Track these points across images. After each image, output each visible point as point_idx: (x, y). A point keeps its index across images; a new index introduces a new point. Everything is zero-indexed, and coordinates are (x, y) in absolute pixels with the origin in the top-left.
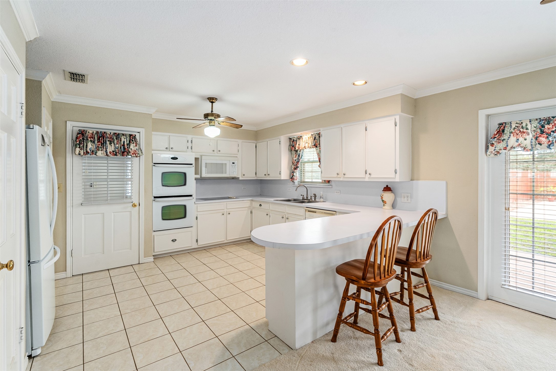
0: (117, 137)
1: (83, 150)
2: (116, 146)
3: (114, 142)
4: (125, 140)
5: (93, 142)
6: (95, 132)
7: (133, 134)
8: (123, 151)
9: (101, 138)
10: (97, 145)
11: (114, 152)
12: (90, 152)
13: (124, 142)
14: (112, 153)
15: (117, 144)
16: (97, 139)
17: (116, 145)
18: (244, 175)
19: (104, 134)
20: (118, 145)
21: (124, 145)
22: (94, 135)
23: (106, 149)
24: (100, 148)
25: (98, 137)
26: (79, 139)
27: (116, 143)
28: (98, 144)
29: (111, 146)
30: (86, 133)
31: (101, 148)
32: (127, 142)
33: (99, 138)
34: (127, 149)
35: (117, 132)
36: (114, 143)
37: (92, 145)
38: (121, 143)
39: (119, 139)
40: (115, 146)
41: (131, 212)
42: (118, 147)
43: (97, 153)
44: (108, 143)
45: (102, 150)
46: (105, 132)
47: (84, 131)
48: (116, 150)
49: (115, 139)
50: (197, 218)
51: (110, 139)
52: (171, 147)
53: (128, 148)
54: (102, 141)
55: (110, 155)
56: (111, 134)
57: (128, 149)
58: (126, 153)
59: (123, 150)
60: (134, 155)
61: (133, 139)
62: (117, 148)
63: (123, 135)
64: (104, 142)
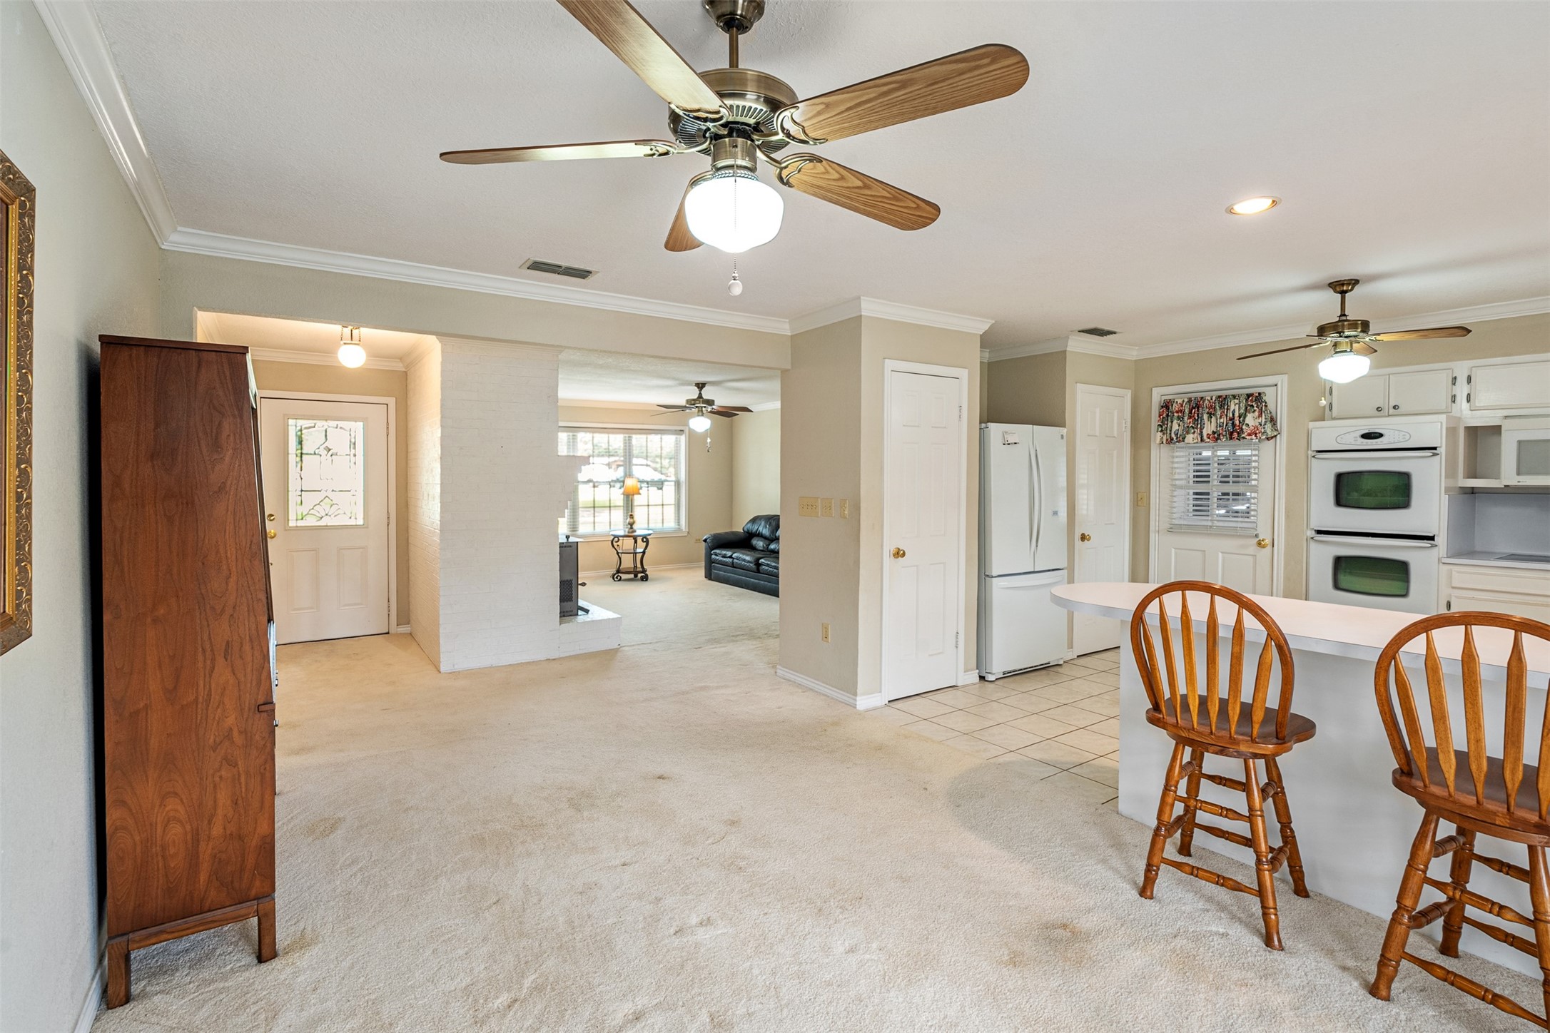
0: (1222, 403)
1: (1166, 435)
2: (1218, 421)
3: (1216, 415)
4: (1237, 407)
5: (1181, 419)
6: (1186, 400)
7: (1255, 391)
9: (1195, 410)
10: (1187, 424)
11: (1215, 434)
12: (1175, 438)
13: (1234, 411)
14: (1211, 437)
15: (1221, 417)
16: (1188, 412)
17: (1219, 419)
19: (1200, 402)
20: (1222, 420)
21: (1232, 419)
22: (1184, 405)
23: (1201, 429)
24: (1191, 429)
25: (1189, 409)
26: (1161, 417)
27: (1219, 416)
28: (1189, 421)
29: (1211, 422)
30: (1172, 405)
31: (1193, 428)
32: (1239, 411)
33: (1192, 410)
34: (1239, 426)
35: (1223, 393)
36: (1216, 417)
37: (1179, 425)
38: (1228, 414)
39: (1226, 407)
41: (1254, 557)
42: (1223, 423)
43: (1186, 439)
44: (1205, 417)
45: (1194, 432)
46: (1202, 398)
47: (1169, 401)
48: (1218, 429)
49: (1218, 408)
51: (1210, 410)
52: (1392, 404)
53: (1240, 422)
54: (1196, 415)
55: (1208, 440)
56: (1212, 399)
57: (1241, 425)
58: (1236, 433)
59: (1231, 429)
60: (1254, 436)
61: (1254, 403)
62: (1220, 426)
63: (1234, 397)
64: (1198, 416)
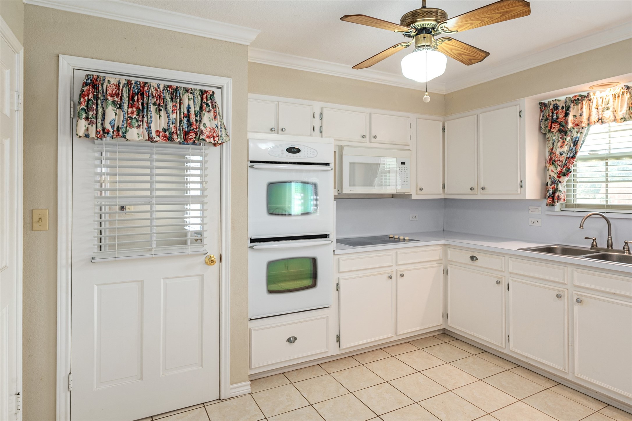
0: (173, 95)
1: (94, 126)
2: (171, 116)
3: (166, 108)
4: (192, 103)
5: (118, 106)
6: (123, 82)
7: (209, 89)
8: (186, 129)
9: (138, 97)
10: (128, 114)
11: (166, 132)
12: (111, 131)
13: (189, 107)
14: (161, 135)
15: (173, 112)
16: (128, 98)
17: (171, 114)
18: (421, 189)
19: (143, 88)
20: (174, 116)
21: (188, 116)
22: (121, 88)
23: (149, 124)
24: (134, 121)
25: (129, 94)
26: (86, 98)
27: (171, 110)
28: (130, 110)
29: (160, 116)
30: (102, 85)
31: (137, 121)
32: (194, 107)
33: (133, 97)
34: (196, 125)
35: (174, 84)
36: (166, 111)
37: (116, 114)
38: (182, 109)
39: (178, 100)
40: (168, 117)
41: (202, 276)
42: (176, 120)
43: (127, 134)
44: (153, 108)
45: (139, 126)
46: (145, 83)
47: (97, 78)
48: (171, 126)
49: (169, 100)
50: (338, 285)
51: (158, 101)
52: (281, 127)
53: (196, 121)
54: (140, 103)
55: (158, 139)
56: (159, 87)
57: (198, 124)
58: (192, 134)
59: (186, 127)
60: (212, 139)
61: (209, 102)
62: (172, 123)
63: (187, 90)
64: (143, 105)
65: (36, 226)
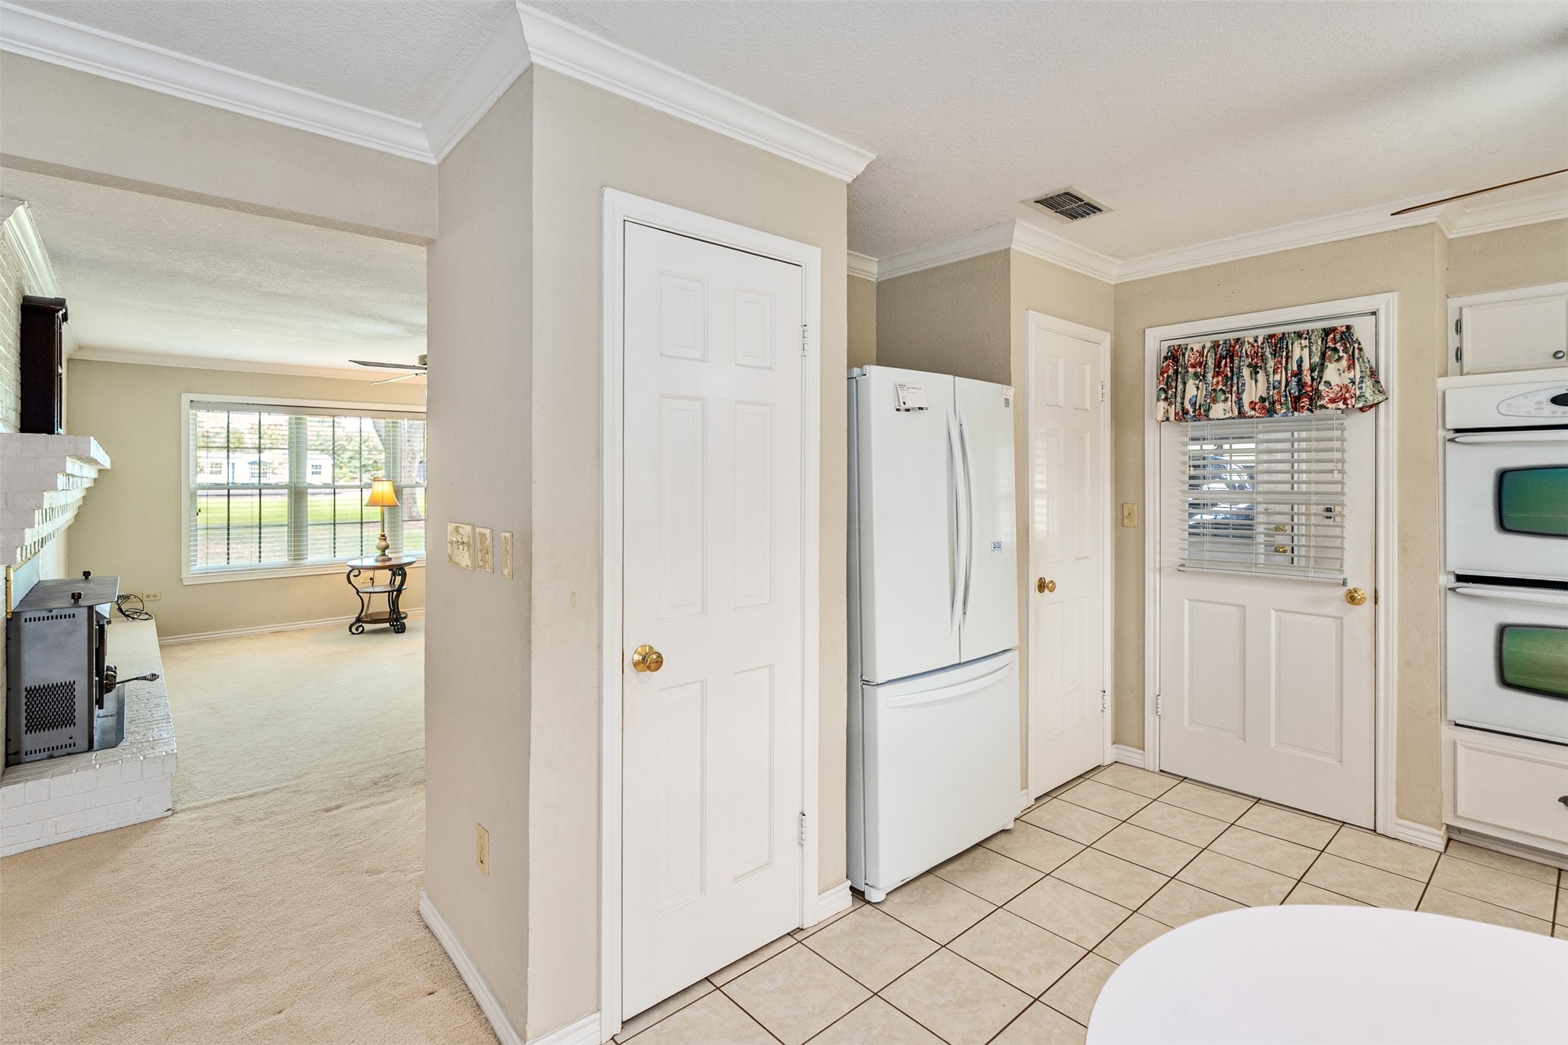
0: (1276, 347)
1: (1173, 406)
2: (1271, 379)
3: (1266, 368)
4: (1306, 352)
5: (1201, 378)
6: (1208, 345)
7: (1340, 324)
8: (1297, 394)
9: (1226, 362)
10: (1212, 386)
11: (1265, 402)
12: (1191, 410)
13: (1301, 360)
14: (1257, 407)
15: (1275, 372)
16: (1213, 366)
17: (1272, 375)
19: (1234, 347)
20: (1277, 377)
21: (1298, 374)
22: (1205, 354)
23: (1239, 394)
24: (1220, 394)
25: (1215, 359)
26: (1165, 375)
27: (1272, 369)
28: (1215, 380)
29: (1256, 381)
30: (1184, 355)
31: (1224, 392)
32: (1310, 359)
33: (1220, 362)
34: (1311, 386)
35: (1278, 331)
36: (1266, 372)
37: (1198, 388)
38: (1289, 366)
39: (1284, 354)
40: (1268, 381)
41: (1341, 618)
42: (1280, 382)
43: (1211, 411)
44: (1246, 372)
45: (1226, 399)
46: (1238, 340)
47: (1179, 348)
48: (1271, 393)
49: (1270, 356)
51: (1255, 360)
53: (1313, 379)
54: (1228, 369)
55: (1253, 413)
56: (1256, 341)
57: (1315, 383)
58: (1305, 399)
59: (1295, 391)
60: (1341, 403)
61: (1338, 345)
62: (1274, 388)
63: (1299, 335)
64: (1232, 371)
65: (1126, 521)
